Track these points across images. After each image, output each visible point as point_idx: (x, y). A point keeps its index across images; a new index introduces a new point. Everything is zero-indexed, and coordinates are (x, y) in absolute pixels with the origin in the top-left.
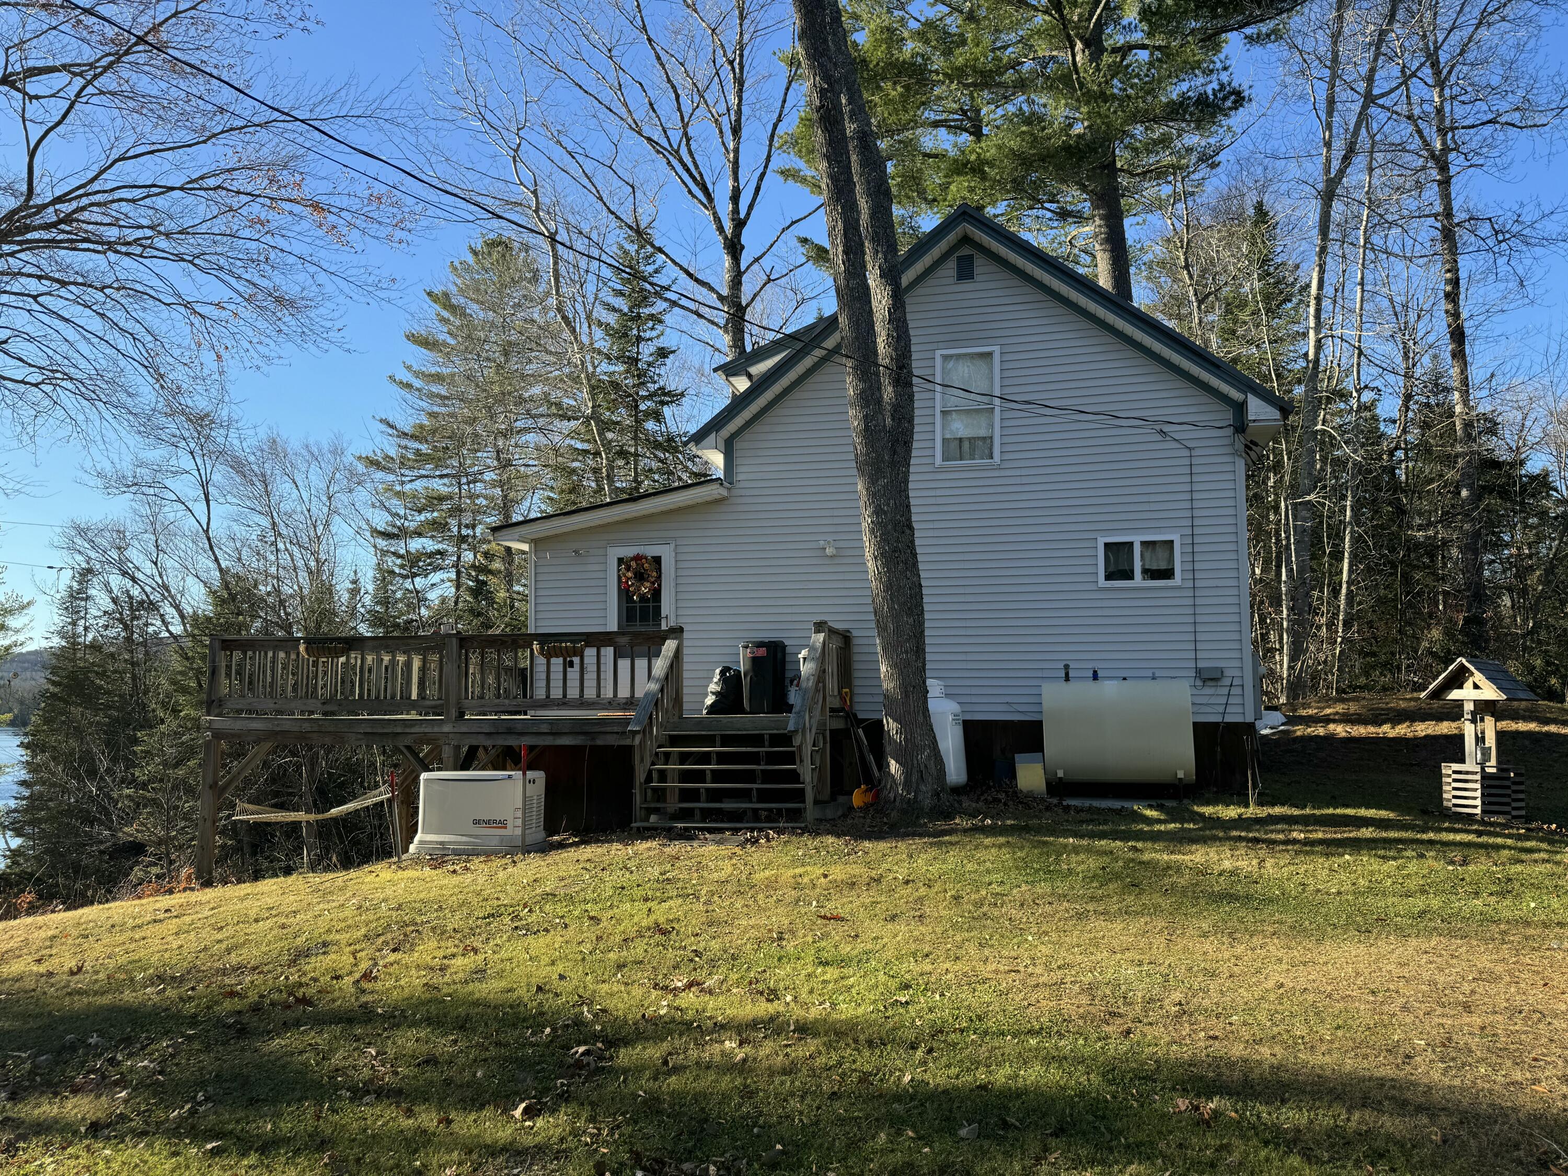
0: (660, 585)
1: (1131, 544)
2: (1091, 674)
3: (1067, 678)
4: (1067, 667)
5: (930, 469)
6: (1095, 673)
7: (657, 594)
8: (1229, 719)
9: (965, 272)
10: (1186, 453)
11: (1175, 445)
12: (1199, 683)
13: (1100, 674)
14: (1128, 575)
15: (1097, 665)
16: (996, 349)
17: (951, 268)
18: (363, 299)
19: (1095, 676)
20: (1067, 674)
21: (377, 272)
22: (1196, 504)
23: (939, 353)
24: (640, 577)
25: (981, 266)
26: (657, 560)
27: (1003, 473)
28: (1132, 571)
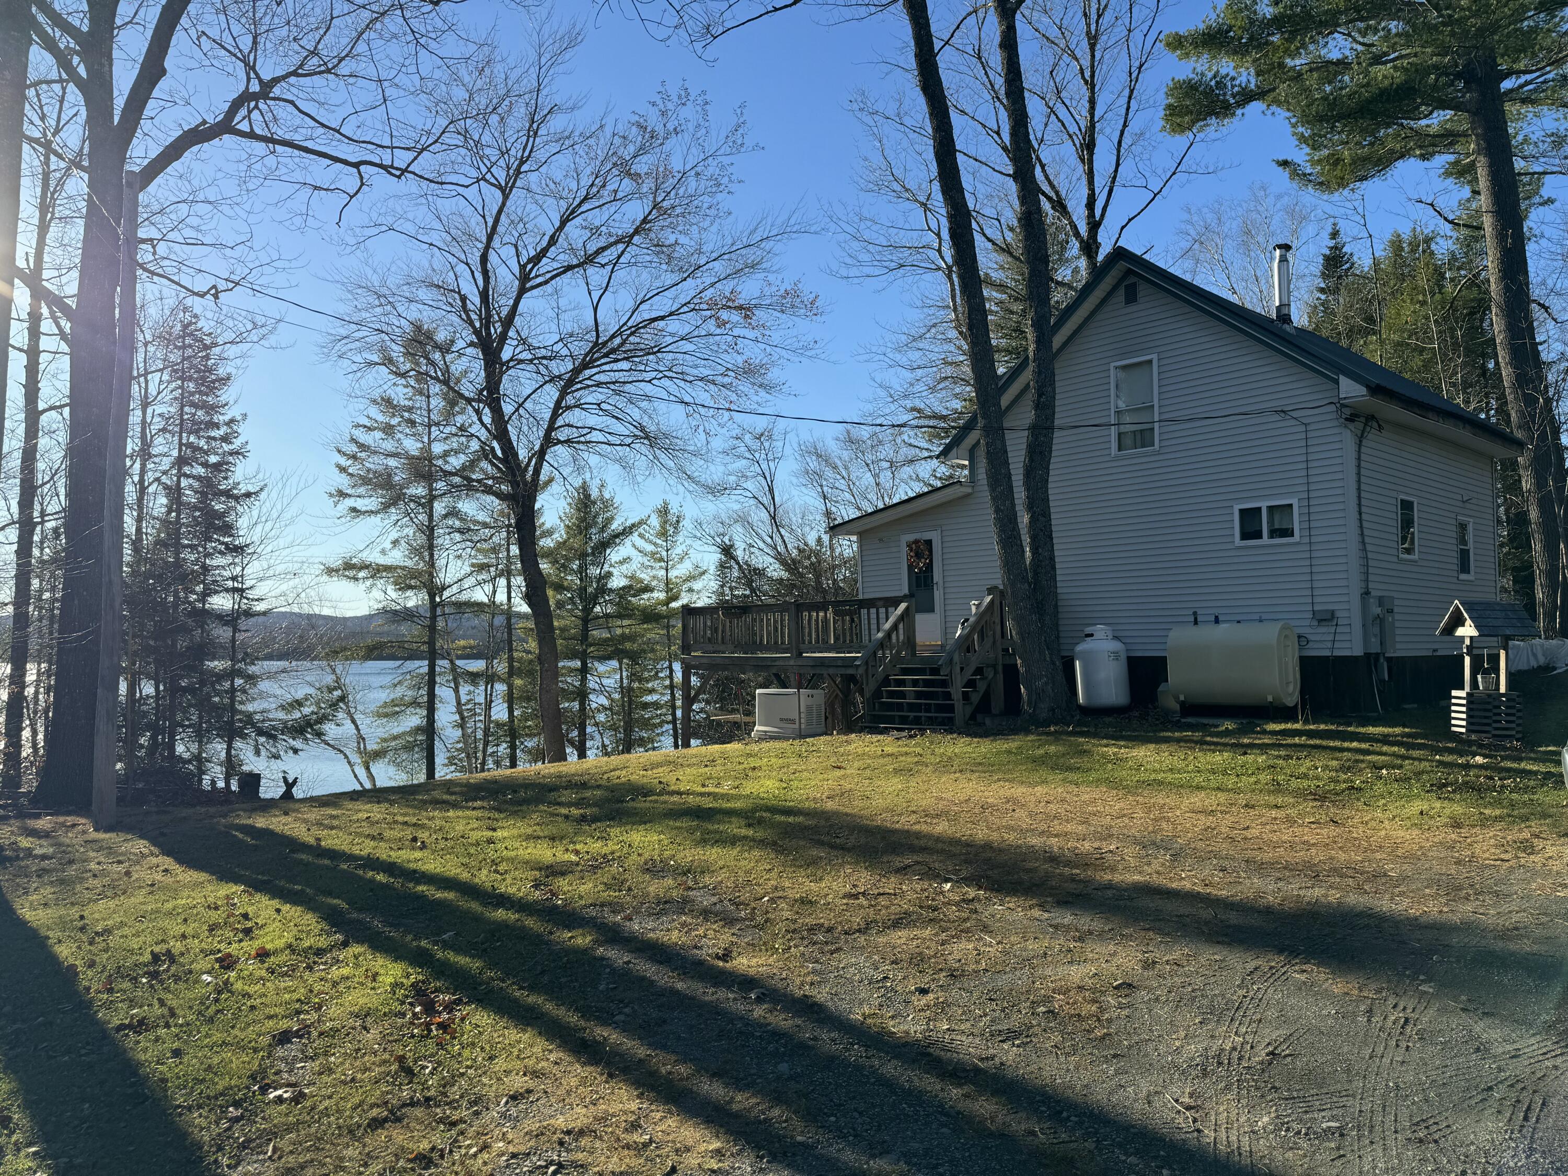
0: (931, 561)
1: (1259, 509)
2: (1213, 619)
3: (1196, 622)
4: (1195, 614)
5: (1108, 458)
6: (1217, 618)
7: (930, 567)
8: (1336, 653)
9: (1131, 297)
10: (1303, 428)
11: (1293, 422)
12: (1316, 623)
13: (1221, 618)
14: (1258, 535)
15: (1216, 611)
16: (1154, 357)
17: (1121, 295)
18: (797, 359)
19: (1217, 621)
20: (1196, 619)
21: (804, 339)
22: (1311, 472)
23: (1113, 365)
24: (918, 555)
25: (1143, 290)
26: (929, 543)
27: (1161, 457)
28: (1261, 531)
